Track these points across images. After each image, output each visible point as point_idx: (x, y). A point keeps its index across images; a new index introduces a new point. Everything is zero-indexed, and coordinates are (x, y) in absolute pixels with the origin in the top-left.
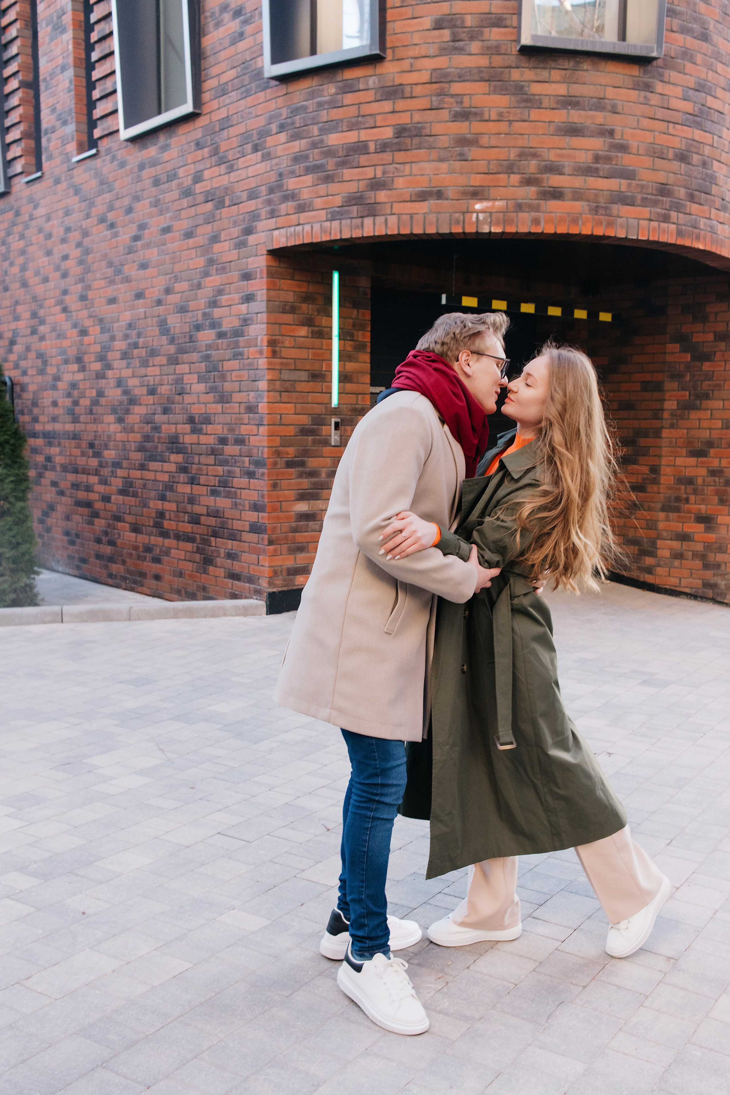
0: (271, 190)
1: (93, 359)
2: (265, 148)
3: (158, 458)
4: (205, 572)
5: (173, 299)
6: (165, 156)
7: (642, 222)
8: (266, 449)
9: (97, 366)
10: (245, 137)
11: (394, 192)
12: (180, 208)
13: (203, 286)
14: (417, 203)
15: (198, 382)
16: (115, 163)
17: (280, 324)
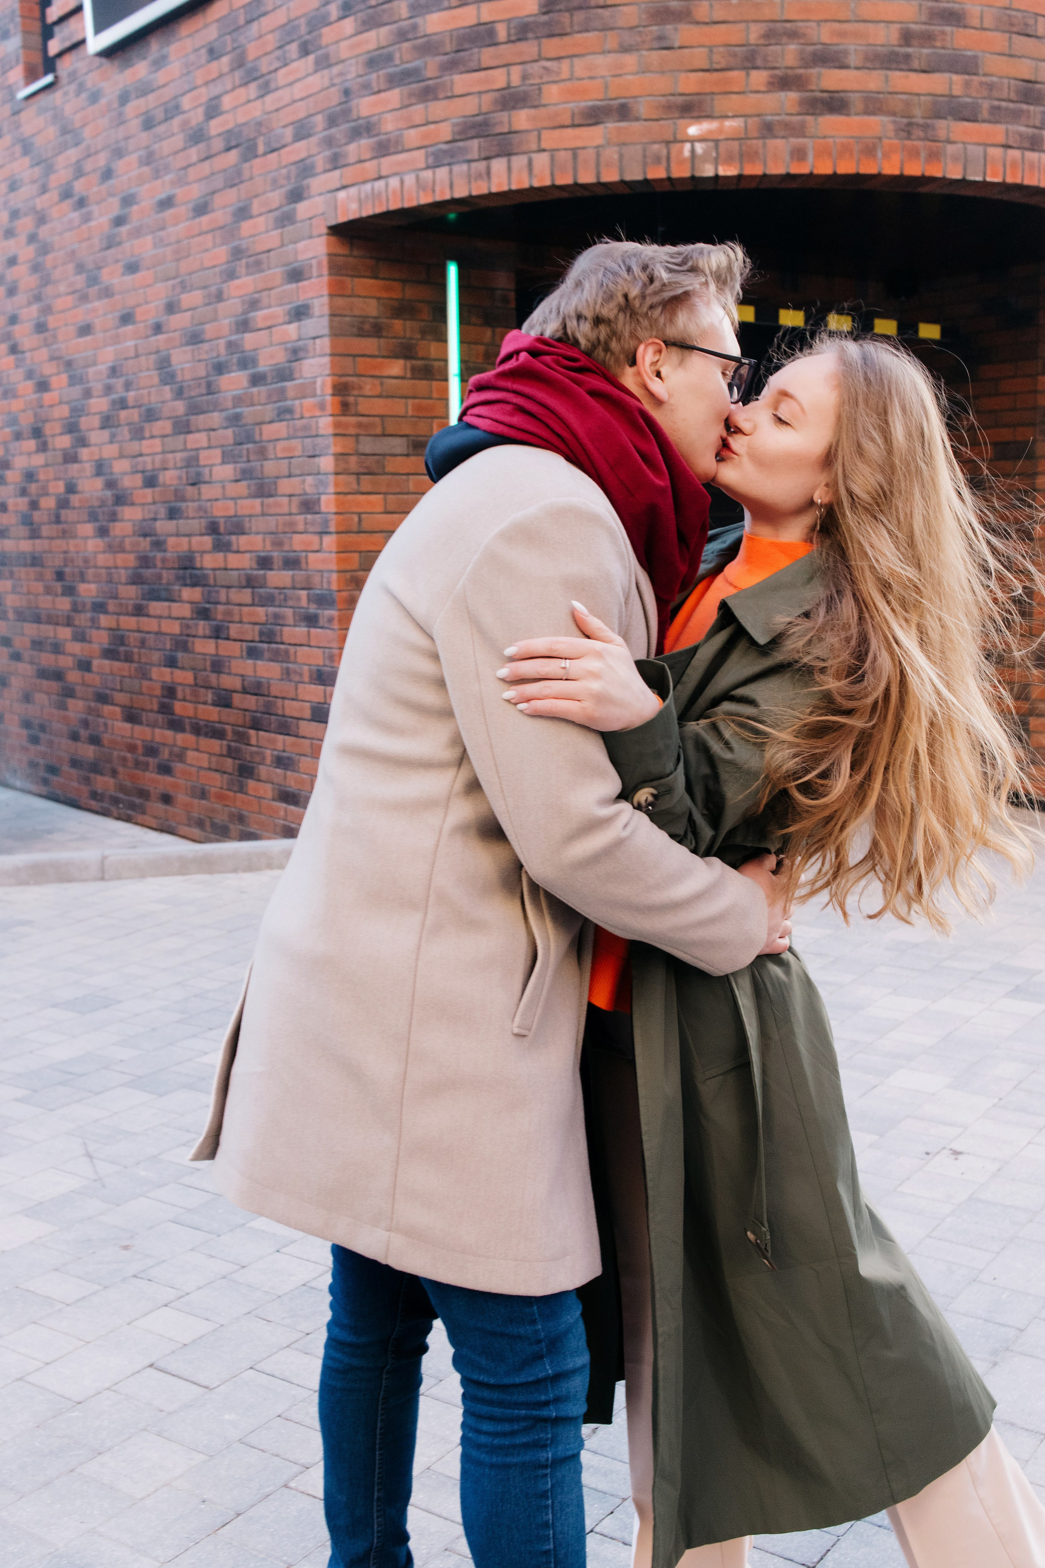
0: (332, 121)
1: (58, 430)
2: (320, 48)
3: (163, 594)
4: (242, 789)
5: (180, 321)
6: (161, 77)
7: (991, 151)
8: (334, 576)
9: (64, 442)
10: (288, 30)
11: (542, 110)
12: (185, 164)
13: (225, 296)
14: (584, 129)
15: (223, 463)
16: (84, 95)
17: (354, 356)
